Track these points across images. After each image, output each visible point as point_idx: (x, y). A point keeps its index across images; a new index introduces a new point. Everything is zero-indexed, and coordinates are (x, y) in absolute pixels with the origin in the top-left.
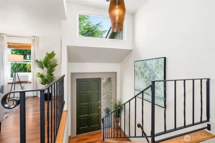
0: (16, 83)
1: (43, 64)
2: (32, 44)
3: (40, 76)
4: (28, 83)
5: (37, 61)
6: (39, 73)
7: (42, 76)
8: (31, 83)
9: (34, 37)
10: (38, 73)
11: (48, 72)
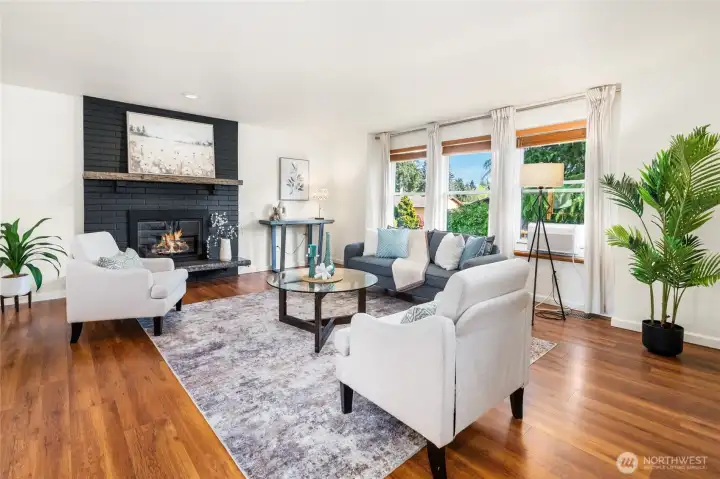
0: (541, 257)
1: (644, 193)
2: (590, 119)
3: (627, 242)
4: (571, 261)
5: (610, 181)
6: (620, 231)
7: (635, 244)
8: (582, 262)
9: (600, 88)
10: (615, 228)
11: (669, 229)
